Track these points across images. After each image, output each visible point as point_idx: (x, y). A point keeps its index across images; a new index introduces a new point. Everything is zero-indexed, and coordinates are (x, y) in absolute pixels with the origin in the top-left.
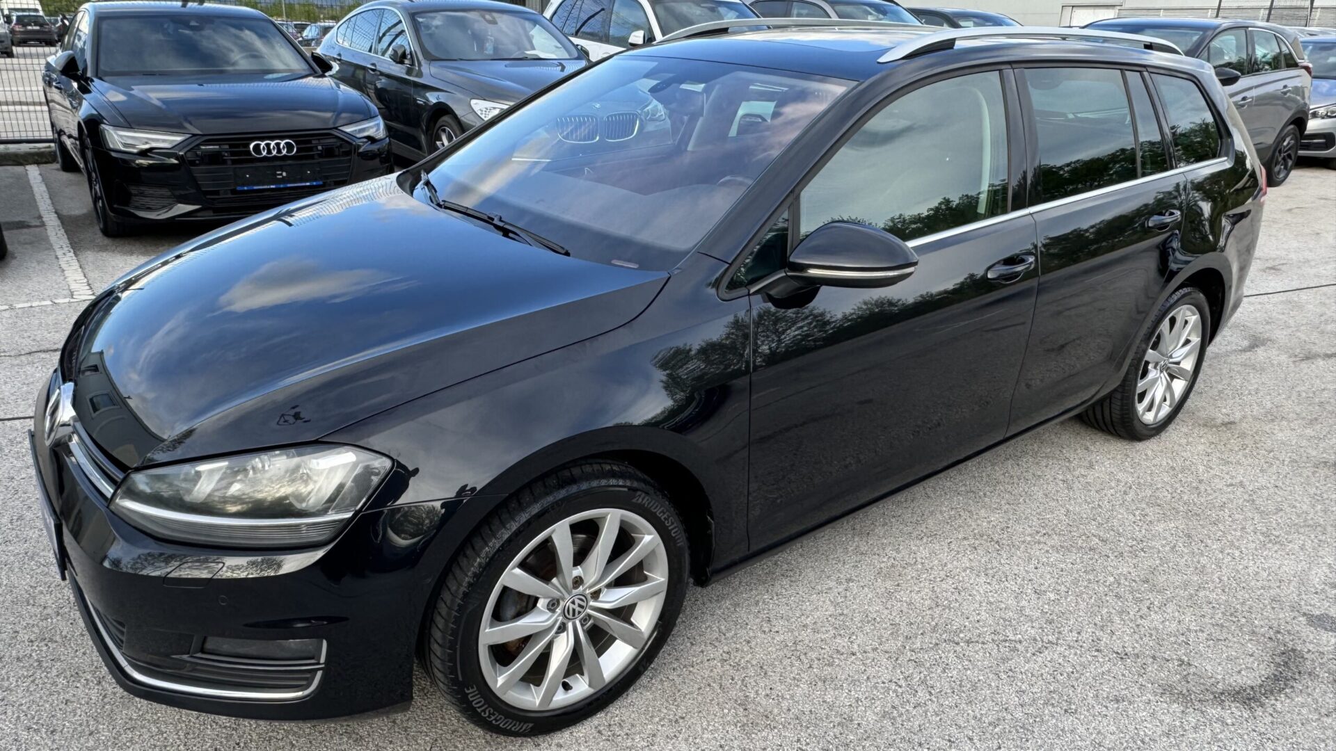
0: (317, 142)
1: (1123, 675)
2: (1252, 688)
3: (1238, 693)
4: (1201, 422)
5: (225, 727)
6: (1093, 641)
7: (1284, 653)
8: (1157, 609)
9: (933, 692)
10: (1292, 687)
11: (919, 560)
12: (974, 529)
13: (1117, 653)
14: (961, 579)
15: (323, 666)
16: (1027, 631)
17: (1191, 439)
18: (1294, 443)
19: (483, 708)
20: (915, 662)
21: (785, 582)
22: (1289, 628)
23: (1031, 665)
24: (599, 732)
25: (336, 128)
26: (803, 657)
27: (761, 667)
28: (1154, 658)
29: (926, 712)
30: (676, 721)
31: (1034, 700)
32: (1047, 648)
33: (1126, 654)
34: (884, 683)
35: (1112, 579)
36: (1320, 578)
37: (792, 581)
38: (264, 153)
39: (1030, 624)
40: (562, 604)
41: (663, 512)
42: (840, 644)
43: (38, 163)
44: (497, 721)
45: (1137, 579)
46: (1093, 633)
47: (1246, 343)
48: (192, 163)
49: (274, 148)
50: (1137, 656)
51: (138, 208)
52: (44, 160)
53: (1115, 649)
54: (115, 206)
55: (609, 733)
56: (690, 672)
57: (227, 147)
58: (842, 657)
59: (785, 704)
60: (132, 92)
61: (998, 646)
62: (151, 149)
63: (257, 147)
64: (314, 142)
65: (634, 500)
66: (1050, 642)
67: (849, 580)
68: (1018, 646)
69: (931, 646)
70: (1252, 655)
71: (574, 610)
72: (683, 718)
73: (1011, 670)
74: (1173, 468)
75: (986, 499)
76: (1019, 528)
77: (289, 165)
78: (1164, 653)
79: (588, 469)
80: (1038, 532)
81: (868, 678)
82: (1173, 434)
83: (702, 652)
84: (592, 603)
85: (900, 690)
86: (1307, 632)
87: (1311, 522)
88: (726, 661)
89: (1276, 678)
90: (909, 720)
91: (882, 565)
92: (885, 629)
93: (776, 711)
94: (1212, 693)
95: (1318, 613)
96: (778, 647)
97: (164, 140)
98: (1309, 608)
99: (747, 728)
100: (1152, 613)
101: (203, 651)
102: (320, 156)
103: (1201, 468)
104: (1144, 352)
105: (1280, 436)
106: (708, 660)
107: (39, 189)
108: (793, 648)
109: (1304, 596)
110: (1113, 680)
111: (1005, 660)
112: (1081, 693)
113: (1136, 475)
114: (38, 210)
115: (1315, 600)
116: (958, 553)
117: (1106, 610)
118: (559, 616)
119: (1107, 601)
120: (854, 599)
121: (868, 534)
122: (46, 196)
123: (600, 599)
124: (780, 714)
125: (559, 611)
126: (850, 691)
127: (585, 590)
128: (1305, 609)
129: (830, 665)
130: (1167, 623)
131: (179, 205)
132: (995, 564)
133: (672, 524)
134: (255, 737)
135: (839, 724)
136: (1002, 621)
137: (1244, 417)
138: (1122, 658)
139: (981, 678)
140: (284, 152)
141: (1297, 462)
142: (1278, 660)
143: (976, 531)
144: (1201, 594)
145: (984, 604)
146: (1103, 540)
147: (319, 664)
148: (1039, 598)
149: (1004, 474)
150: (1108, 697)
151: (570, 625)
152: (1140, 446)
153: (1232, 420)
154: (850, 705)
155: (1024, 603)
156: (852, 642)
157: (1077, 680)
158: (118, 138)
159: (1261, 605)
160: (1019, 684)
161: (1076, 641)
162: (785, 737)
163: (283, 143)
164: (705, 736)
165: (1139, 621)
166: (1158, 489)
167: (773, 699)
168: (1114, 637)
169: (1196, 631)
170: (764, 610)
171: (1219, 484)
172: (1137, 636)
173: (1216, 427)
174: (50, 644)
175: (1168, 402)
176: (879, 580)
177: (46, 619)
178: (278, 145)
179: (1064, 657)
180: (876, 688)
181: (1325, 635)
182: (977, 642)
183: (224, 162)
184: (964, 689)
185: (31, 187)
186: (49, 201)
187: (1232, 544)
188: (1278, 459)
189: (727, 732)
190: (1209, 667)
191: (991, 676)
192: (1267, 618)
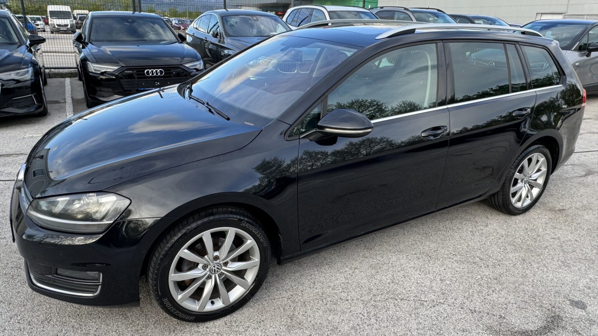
0: (173, 70)
1: (471, 320)
2: (532, 331)
3: (524, 333)
4: (548, 209)
5: (75, 308)
6: (461, 304)
7: (553, 317)
8: (497, 292)
9: (378, 320)
10: (552, 332)
11: (391, 262)
12: (421, 250)
13: (471, 310)
14: (408, 272)
15: (101, 284)
16: (431, 297)
17: (540, 216)
18: (592, 221)
19: (171, 308)
20: (374, 306)
21: (327, 267)
22: (560, 305)
23: (428, 312)
24: (226, 324)
25: (182, 65)
26: (324, 300)
27: (304, 303)
28: (488, 314)
29: (372, 329)
30: (260, 322)
31: (424, 327)
32: (438, 305)
33: (475, 311)
34: (357, 314)
35: (480, 277)
36: (583, 284)
37: (330, 267)
38: (151, 75)
39: (433, 294)
40: (209, 267)
41: (255, 230)
42: (342, 295)
43: (70, 77)
44: (178, 314)
45: (492, 278)
46: (462, 300)
47: (584, 173)
48: (121, 78)
49: (155, 72)
50: (480, 312)
51: (99, 96)
52: (73, 76)
53: (470, 308)
54: (90, 95)
55: (230, 324)
56: (273, 302)
57: (136, 72)
58: (342, 301)
59: (309, 319)
60: (100, 48)
61: (415, 302)
62: (105, 72)
63: (148, 72)
64: (171, 70)
65: (241, 224)
66: (440, 303)
67: (355, 268)
68: (425, 303)
69: (384, 300)
70: (536, 316)
71: (215, 270)
72: (263, 321)
73: (417, 313)
74: (527, 229)
75: (431, 237)
76: (443, 251)
77: (161, 80)
78: (494, 312)
79: (220, 210)
80: (451, 253)
81: (351, 311)
82: (532, 213)
83: (281, 294)
84: (224, 268)
85: (363, 318)
86: (569, 308)
87: (588, 258)
88: (289, 298)
89: (545, 328)
90: (363, 331)
91: (373, 263)
92: (365, 291)
93: (305, 321)
94: (511, 332)
95: (577, 300)
96: (314, 295)
97: (110, 68)
98: (573, 297)
99: (289, 328)
100: (494, 293)
101: (57, 274)
102: (174, 76)
103: (541, 230)
104: (514, 174)
105: (587, 217)
106: (282, 298)
107: (68, 88)
108: (321, 296)
109: (572, 292)
110: (465, 321)
111: (416, 309)
112: (447, 326)
113: (507, 231)
114: (65, 96)
115: (577, 294)
116: (410, 260)
117: (472, 290)
118: (207, 272)
119: (474, 287)
120: (356, 277)
121: (371, 249)
122: (70, 90)
123: (227, 266)
124: (306, 323)
125: (208, 270)
126: (340, 316)
127: (220, 262)
128: (571, 297)
129: (335, 304)
130: (500, 299)
131: (115, 95)
132: (426, 266)
133: (261, 236)
134: (86, 312)
135: (331, 330)
136: (421, 291)
137: (571, 207)
138: (472, 313)
139: (402, 315)
140: (159, 74)
141: (591, 230)
142: (549, 320)
143: (422, 251)
144: (522, 286)
145: (415, 283)
146: (481, 259)
147: (99, 282)
148: (441, 283)
149: (443, 227)
150: (459, 329)
151: (213, 276)
152: (513, 218)
153: (564, 208)
154: (339, 322)
155: (434, 284)
156: (348, 295)
157: (447, 320)
158: (93, 67)
159: (549, 294)
160: (420, 320)
161: (453, 303)
162: (305, 333)
163: (158, 70)
164: (270, 329)
165: (486, 297)
166: (516, 238)
167: (305, 317)
168: (472, 303)
169: (513, 303)
170: (313, 278)
171: (548, 237)
172: (483, 303)
173: (555, 211)
174: (19, 269)
175: (529, 198)
176: (369, 269)
177: (20, 259)
178: (156, 71)
179: (445, 309)
180: (353, 315)
181: (577, 310)
182: (406, 300)
183: (134, 78)
184: (393, 320)
185: (65, 87)
186: (70, 93)
187: (545, 265)
188: (581, 228)
189: (281, 329)
190: (513, 320)
191: (407, 315)
192: (550, 300)
